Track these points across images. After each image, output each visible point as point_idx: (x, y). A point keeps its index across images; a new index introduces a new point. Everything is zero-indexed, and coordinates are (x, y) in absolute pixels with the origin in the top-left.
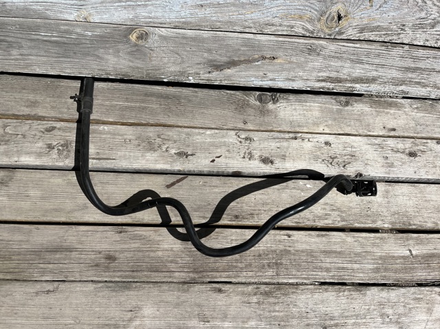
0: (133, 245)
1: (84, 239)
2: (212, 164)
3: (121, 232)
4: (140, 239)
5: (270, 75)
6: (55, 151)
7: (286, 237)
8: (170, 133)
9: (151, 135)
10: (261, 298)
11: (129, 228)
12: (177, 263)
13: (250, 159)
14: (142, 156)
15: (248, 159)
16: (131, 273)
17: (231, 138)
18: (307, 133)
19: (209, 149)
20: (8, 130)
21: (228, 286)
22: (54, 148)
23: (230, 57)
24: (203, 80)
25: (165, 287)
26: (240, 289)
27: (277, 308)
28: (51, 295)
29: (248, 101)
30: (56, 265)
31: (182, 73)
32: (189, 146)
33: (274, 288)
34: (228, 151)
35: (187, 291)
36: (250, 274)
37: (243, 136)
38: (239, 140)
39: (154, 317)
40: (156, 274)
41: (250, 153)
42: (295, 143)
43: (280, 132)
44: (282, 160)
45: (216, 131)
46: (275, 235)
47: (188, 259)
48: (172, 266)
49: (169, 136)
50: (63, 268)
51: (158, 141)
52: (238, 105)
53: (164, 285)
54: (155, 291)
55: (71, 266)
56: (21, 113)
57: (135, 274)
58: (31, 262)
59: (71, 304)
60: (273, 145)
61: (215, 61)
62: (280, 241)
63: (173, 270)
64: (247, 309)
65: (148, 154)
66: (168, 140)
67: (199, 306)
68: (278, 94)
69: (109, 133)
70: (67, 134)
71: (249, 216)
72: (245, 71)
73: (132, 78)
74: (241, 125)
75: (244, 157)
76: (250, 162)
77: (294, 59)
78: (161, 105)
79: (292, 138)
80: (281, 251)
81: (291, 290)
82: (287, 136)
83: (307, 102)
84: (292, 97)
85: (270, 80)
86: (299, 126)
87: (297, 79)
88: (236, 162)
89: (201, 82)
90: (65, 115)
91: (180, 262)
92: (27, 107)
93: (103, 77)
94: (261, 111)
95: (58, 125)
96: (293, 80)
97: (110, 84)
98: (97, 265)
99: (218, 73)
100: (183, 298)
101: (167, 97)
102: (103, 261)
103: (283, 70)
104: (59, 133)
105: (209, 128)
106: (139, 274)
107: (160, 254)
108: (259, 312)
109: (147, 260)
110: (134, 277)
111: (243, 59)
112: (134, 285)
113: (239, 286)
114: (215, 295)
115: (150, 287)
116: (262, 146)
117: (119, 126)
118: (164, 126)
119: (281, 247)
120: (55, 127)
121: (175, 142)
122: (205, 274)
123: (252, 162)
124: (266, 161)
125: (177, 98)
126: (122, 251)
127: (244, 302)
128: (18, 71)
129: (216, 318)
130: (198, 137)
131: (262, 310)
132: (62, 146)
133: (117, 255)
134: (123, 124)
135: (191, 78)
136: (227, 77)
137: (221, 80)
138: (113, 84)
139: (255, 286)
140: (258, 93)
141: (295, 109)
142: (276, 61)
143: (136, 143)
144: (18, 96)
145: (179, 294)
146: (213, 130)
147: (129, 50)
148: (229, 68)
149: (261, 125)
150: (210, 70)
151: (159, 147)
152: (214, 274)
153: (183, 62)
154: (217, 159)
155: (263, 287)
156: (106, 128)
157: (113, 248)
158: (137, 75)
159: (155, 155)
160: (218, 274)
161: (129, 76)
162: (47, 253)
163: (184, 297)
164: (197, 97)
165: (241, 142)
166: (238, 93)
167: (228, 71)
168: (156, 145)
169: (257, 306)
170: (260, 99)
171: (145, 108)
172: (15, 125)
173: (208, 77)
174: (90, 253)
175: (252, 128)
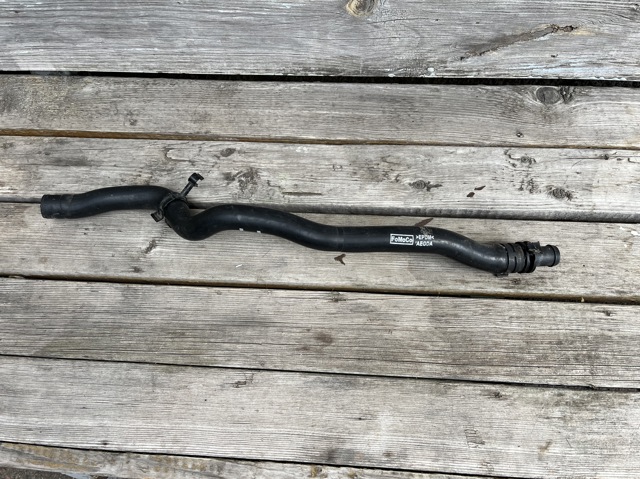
0: (356, 320)
1: (283, 309)
2: (470, 199)
3: (337, 300)
4: (366, 312)
5: (563, 58)
6: (236, 183)
7: (603, 315)
8: (400, 154)
9: (372, 157)
10: (568, 411)
11: (349, 295)
12: (424, 349)
13: (531, 191)
14: (361, 188)
15: (528, 192)
16: (355, 362)
17: (497, 159)
18: (624, 148)
19: (463, 177)
20: (171, 154)
21: (510, 389)
22: (234, 179)
23: (498, 31)
24: (450, 71)
25: (409, 385)
26: (530, 395)
27: (595, 427)
28: (243, 389)
29: (522, 100)
30: (247, 346)
31: (418, 63)
32: (430, 173)
33: (589, 396)
34: (494, 179)
35: (443, 394)
36: (547, 371)
37: (518, 156)
38: (512, 161)
39: (396, 431)
40: (395, 365)
41: (531, 182)
42: (605, 165)
43: (578, 147)
44: (587, 192)
45: (473, 149)
46: (584, 311)
47: (443, 344)
48: (419, 355)
49: (398, 158)
50: (257, 351)
51: (383, 166)
52: (506, 107)
53: (409, 382)
54: (394, 391)
55: (268, 348)
56: (187, 132)
57: (362, 364)
58: (212, 340)
59: (271, 403)
60: (570, 168)
61: (473, 38)
62: (592, 321)
63: (420, 359)
64: (545, 428)
65: (368, 187)
66: (399, 164)
67: (465, 417)
68: (572, 88)
69: (310, 156)
70: (251, 160)
71: (536, 281)
72: (521, 53)
73: (342, 74)
74: (512, 139)
75: (521, 189)
76: (531, 196)
77: (605, 29)
78: (384, 112)
79: (601, 158)
80: (596, 337)
81: (617, 401)
82: (591, 153)
83: (620, 100)
84: (595, 92)
85: (561, 66)
86: (611, 138)
87: (606, 62)
88: (508, 196)
89: (447, 75)
90: (247, 132)
91: (431, 348)
92: (195, 122)
93: (299, 74)
94: (545, 116)
95: (238, 146)
96: (600, 65)
97: (308, 84)
98: (305, 348)
99: (476, 58)
100: (438, 405)
101: (393, 100)
102: (313, 342)
103: (586, 47)
104: (240, 158)
105: (461, 145)
106: (369, 364)
107: (398, 334)
108: (565, 433)
109: (378, 343)
110: (360, 369)
111: (519, 32)
112: (362, 380)
113: (529, 389)
114: (490, 402)
115: (386, 385)
116: (549, 170)
117: (324, 146)
118: (390, 143)
119: (595, 330)
120: (234, 150)
121: (409, 167)
122: (471, 368)
123: (535, 196)
124: (558, 193)
125: (407, 100)
126: (341, 329)
127: (540, 416)
128: (182, 71)
129: (496, 439)
130: (445, 159)
131: (570, 430)
132: (244, 175)
133: (333, 334)
134: (329, 143)
135: (431, 70)
136: (490, 64)
137: (478, 71)
138: (313, 84)
139: (556, 391)
140: (538, 87)
141: (602, 111)
142: (574, 33)
143: (350, 169)
144: (181, 106)
145: (433, 397)
146: (468, 148)
147: (341, 29)
148: (494, 49)
149: (547, 137)
150: (463, 55)
151: (384, 175)
152: (487, 369)
153: (422, 44)
154: (477, 193)
155: (569, 394)
156: (305, 149)
157: (327, 323)
158: (349, 70)
159: (381, 186)
160: (492, 370)
161: (337, 71)
162: (235, 329)
163: (441, 402)
164: (439, 97)
165: (514, 165)
166: (504, 89)
167: (493, 56)
168: (381, 173)
169: (561, 423)
170: (542, 97)
171: (361, 118)
172: (179, 147)
173: (460, 66)
174: (295, 330)
175: (532, 143)
